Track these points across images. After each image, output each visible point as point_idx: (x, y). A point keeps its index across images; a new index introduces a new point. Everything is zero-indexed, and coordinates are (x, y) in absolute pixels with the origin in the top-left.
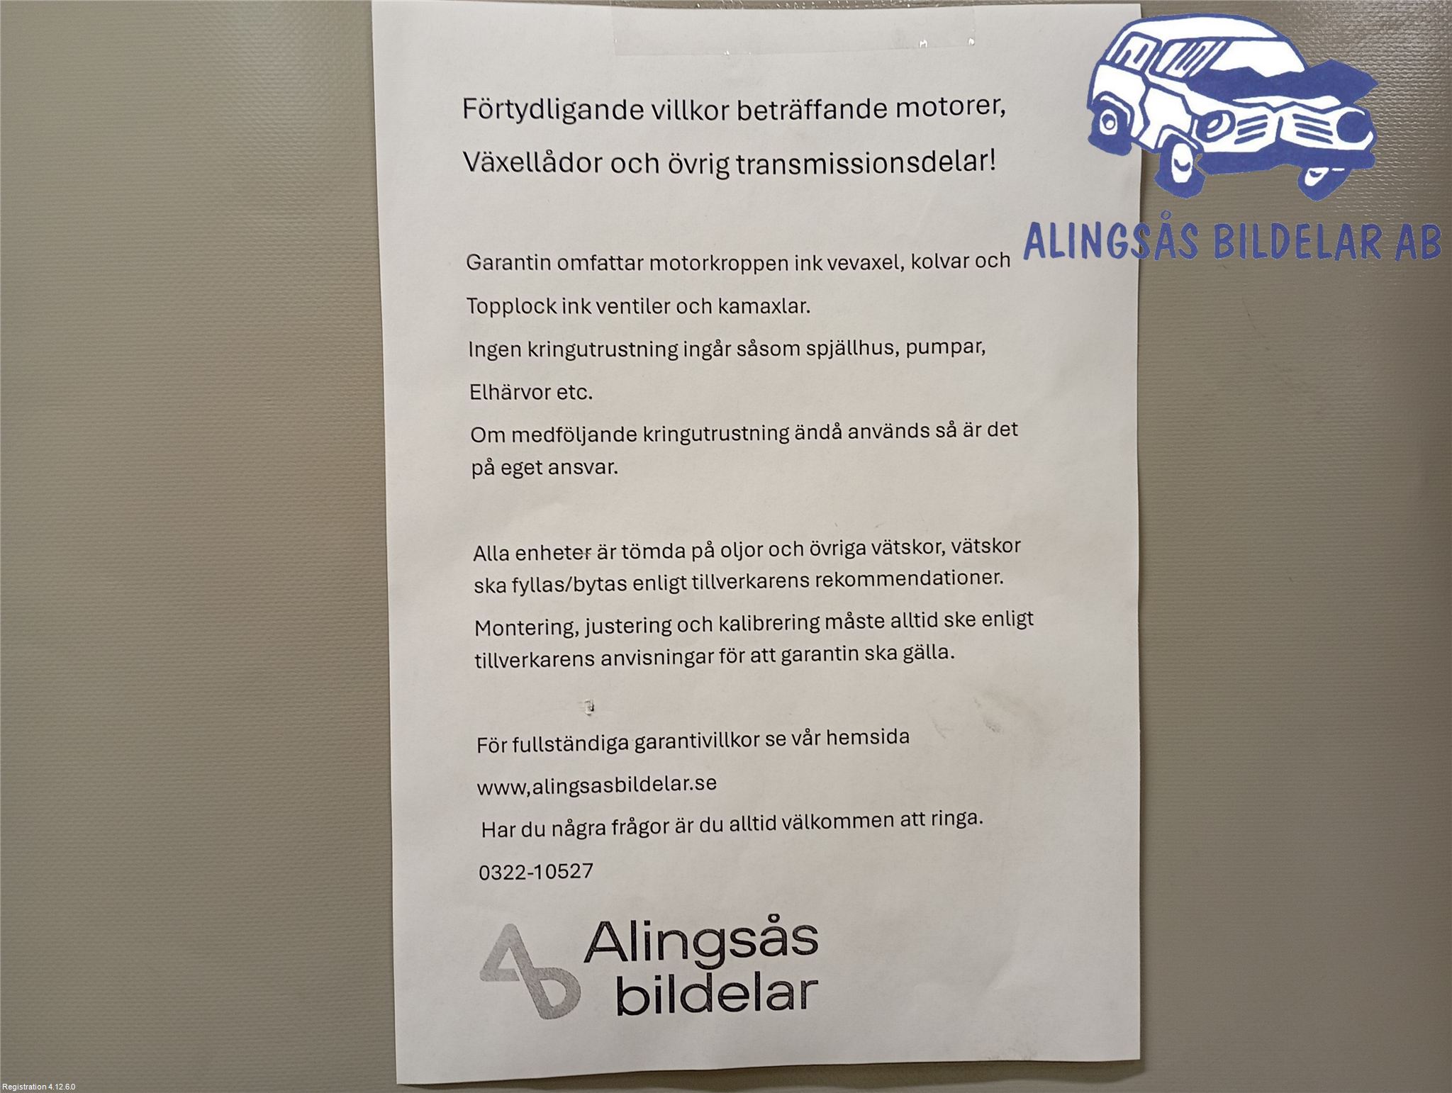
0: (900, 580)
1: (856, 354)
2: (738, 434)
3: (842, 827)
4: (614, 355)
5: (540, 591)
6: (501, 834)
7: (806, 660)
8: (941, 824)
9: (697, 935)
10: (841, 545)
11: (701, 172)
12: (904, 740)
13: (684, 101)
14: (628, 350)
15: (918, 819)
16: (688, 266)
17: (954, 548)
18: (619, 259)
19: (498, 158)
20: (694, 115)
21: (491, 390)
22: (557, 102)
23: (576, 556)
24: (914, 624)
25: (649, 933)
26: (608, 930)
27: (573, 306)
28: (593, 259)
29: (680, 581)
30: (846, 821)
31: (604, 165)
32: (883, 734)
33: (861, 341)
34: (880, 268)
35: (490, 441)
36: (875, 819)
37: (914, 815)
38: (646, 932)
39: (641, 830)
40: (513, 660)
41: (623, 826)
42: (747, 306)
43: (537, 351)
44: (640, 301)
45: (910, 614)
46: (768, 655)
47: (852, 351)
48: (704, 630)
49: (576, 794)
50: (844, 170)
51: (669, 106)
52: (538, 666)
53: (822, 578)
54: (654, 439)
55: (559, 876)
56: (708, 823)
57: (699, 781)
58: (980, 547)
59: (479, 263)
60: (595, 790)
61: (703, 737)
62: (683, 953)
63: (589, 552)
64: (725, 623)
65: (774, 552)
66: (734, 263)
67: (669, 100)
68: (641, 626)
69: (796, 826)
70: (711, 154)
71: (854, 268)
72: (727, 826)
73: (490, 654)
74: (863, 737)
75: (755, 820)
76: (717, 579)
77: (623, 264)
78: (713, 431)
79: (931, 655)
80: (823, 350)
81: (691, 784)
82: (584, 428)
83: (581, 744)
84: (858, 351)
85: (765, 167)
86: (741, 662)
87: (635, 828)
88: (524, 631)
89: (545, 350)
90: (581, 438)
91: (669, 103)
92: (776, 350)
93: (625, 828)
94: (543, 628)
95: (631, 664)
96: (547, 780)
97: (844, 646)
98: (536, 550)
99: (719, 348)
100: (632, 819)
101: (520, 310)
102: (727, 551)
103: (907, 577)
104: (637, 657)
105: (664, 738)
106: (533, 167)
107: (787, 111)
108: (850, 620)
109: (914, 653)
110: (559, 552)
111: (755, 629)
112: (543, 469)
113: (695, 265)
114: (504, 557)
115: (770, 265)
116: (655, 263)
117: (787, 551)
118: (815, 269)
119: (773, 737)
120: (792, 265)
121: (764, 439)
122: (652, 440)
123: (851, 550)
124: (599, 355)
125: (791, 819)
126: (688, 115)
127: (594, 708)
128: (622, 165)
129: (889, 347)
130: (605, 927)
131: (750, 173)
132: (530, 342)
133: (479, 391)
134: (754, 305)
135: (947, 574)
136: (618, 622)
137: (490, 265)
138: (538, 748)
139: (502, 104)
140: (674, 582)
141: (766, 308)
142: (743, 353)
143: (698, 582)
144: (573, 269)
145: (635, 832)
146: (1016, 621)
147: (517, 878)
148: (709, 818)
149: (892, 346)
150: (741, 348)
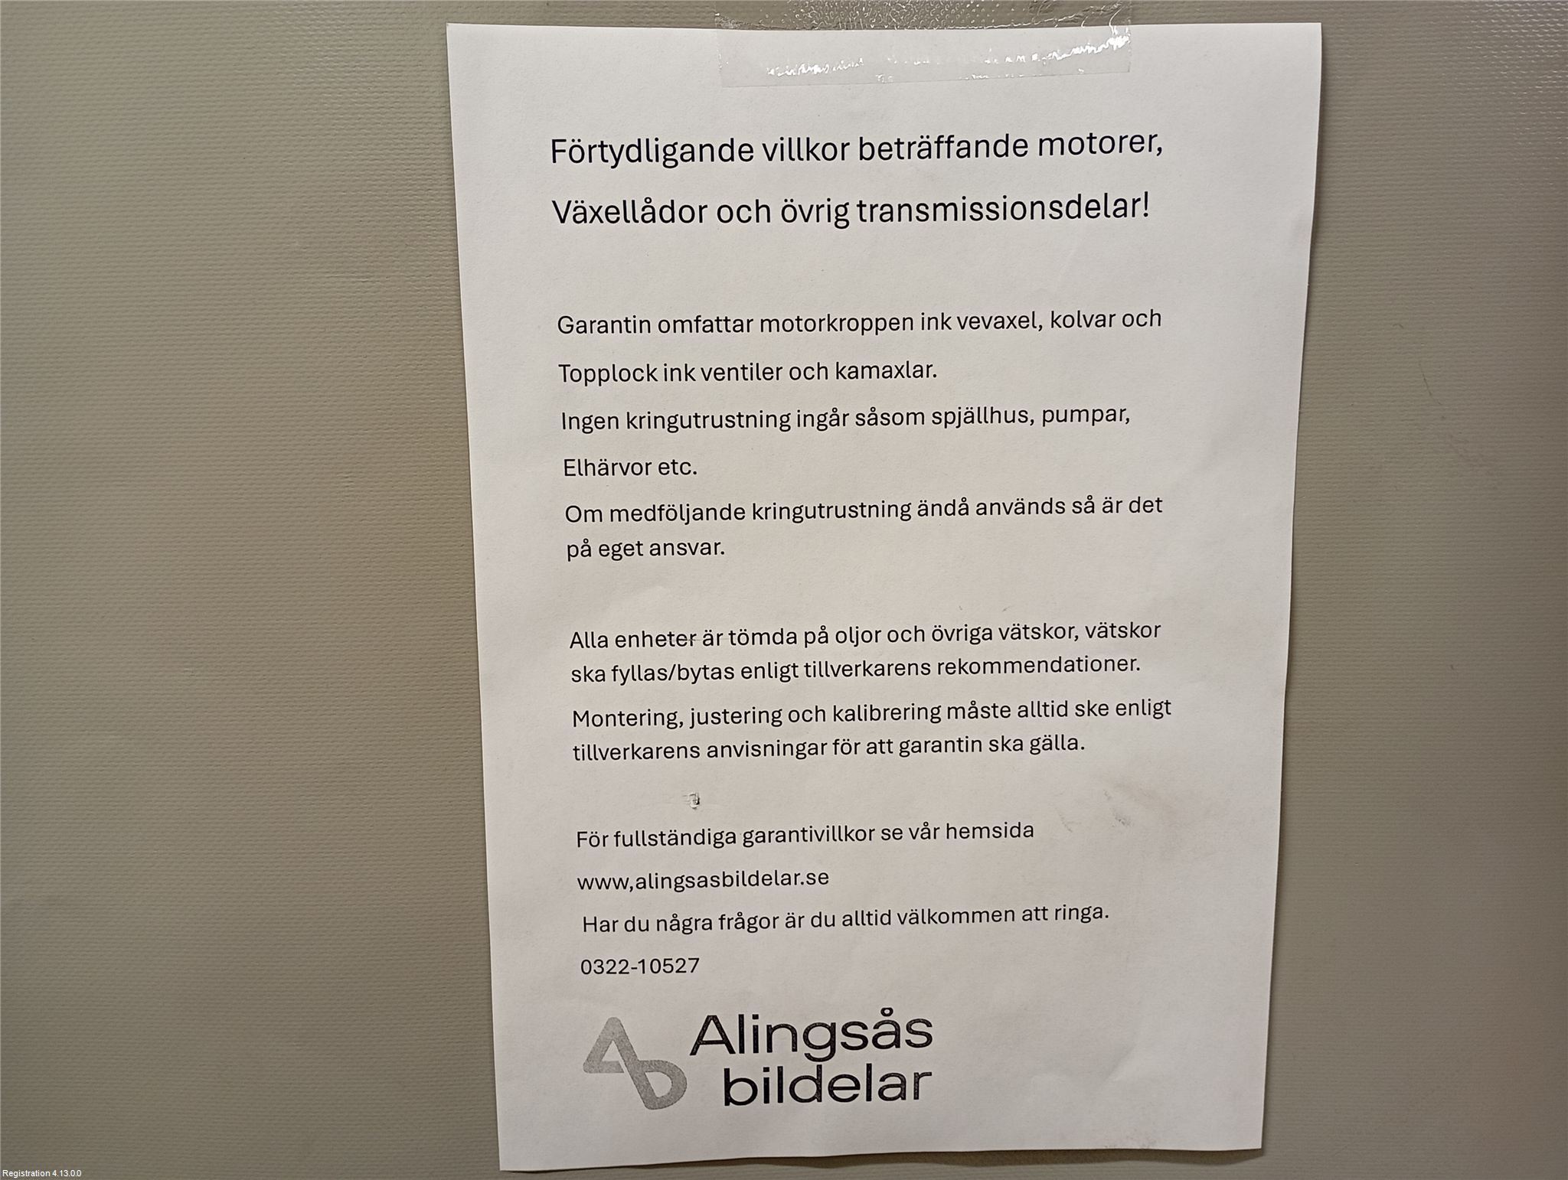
0: (1028, 667)
1: (987, 422)
2: (855, 511)
3: (960, 922)
4: (721, 426)
5: (642, 680)
6: (603, 929)
7: (926, 751)
8: (1064, 918)
9: (806, 1029)
10: (966, 630)
11: (818, 221)
12: (1027, 834)
13: (799, 139)
14: (736, 420)
15: (1040, 913)
16: (802, 327)
17: (1089, 633)
18: (726, 320)
19: (591, 207)
20: (810, 154)
21: (586, 465)
22: (657, 143)
23: (681, 642)
24: (1042, 713)
25: (757, 1026)
26: (716, 1024)
27: (676, 373)
28: (697, 321)
29: (791, 669)
30: (964, 916)
31: (710, 214)
32: (1006, 827)
33: (992, 408)
34: (1015, 327)
35: (586, 521)
36: (995, 914)
37: (1037, 910)
38: (754, 1026)
39: (750, 925)
40: (614, 751)
41: (731, 921)
42: (867, 370)
43: (636, 422)
44: (749, 367)
45: (1039, 702)
46: (885, 747)
47: (982, 419)
48: (817, 720)
49: (681, 889)
50: (977, 216)
51: (782, 145)
52: (640, 758)
53: (945, 664)
54: (764, 517)
55: (664, 970)
56: (820, 918)
57: (811, 876)
58: (1116, 632)
59: (572, 326)
60: (701, 884)
61: (815, 831)
62: (793, 1046)
63: (694, 638)
64: (839, 712)
65: (893, 636)
66: (853, 324)
67: (782, 139)
68: (750, 717)
69: (912, 921)
70: (829, 200)
71: (987, 327)
72: (839, 921)
73: (589, 746)
74: (985, 831)
75: (869, 915)
76: (831, 666)
77: (731, 325)
78: (829, 508)
79: (1060, 746)
80: (950, 418)
81: (802, 878)
82: (688, 505)
83: (686, 838)
84: (989, 419)
85: (889, 213)
86: (856, 753)
87: (743, 923)
88: (624, 721)
89: (645, 421)
90: (685, 516)
91: (782, 142)
92: (898, 419)
93: (733, 923)
94: (645, 719)
95: (739, 755)
96: (650, 875)
97: (967, 737)
98: (637, 636)
99: (836, 417)
100: (740, 914)
101: (617, 377)
102: (843, 637)
103: (1036, 664)
104: (745, 748)
105: (773, 832)
106: (630, 217)
107: (915, 149)
108: (974, 710)
109: (1041, 744)
110: (661, 638)
111: (872, 719)
112: (643, 549)
113: (810, 325)
114: (602, 644)
115: (893, 324)
116: (766, 324)
117: (906, 636)
118: (943, 328)
119: (889, 831)
120: (917, 323)
121: (883, 516)
122: (762, 518)
123: (977, 635)
124: (704, 427)
125: (906, 914)
126: (804, 155)
127: (700, 801)
128: (729, 214)
129: (1023, 414)
130: (712, 1021)
131: (872, 220)
132: (628, 413)
133: (573, 467)
134: (875, 369)
135: (1079, 660)
136: (725, 713)
137: (583, 328)
138: (640, 842)
139: (595, 146)
140: (785, 670)
141: (888, 373)
142: (862, 422)
143: (811, 670)
144: (675, 331)
145: (743, 927)
146: (1152, 710)
147: (621, 972)
148: (820, 913)
149: (1027, 413)
150: (860, 416)
